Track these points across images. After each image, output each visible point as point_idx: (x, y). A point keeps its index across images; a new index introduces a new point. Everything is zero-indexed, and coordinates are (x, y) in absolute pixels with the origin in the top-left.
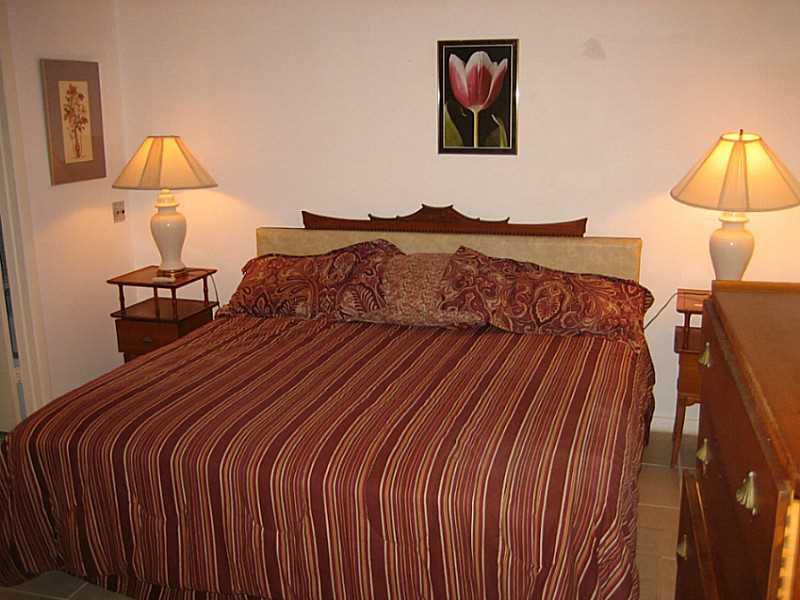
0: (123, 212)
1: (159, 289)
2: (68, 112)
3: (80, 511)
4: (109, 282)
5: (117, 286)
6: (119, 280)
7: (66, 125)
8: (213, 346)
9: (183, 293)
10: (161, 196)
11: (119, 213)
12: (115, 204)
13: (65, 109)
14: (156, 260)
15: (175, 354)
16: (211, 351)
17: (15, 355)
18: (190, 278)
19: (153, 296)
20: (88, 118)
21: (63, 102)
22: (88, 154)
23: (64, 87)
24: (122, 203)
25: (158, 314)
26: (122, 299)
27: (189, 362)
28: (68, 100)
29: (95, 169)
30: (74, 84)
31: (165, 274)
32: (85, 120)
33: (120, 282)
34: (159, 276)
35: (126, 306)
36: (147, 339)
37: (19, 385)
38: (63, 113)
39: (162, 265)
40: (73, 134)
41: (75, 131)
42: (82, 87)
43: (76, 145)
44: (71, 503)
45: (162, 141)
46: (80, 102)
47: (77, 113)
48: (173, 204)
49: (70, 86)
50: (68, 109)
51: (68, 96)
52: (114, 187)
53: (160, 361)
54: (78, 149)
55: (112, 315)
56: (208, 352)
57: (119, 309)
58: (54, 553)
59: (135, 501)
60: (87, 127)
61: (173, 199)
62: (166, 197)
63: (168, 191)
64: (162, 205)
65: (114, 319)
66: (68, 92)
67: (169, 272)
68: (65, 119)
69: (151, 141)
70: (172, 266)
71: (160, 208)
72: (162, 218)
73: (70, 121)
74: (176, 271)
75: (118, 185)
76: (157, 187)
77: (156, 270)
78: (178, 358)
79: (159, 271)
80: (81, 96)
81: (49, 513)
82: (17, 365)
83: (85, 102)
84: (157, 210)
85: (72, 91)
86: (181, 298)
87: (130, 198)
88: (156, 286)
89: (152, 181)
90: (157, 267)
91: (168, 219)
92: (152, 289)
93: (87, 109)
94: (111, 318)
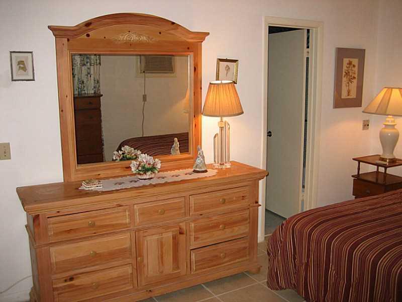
0: (368, 125)
1: (380, 167)
2: (346, 74)
3: (307, 265)
4: (354, 159)
5: (357, 162)
6: (358, 159)
7: (344, 79)
8: (398, 201)
9: (390, 171)
10: (387, 119)
11: (366, 125)
12: (364, 121)
13: (345, 72)
14: (380, 152)
15: (375, 201)
16: (396, 203)
17: (303, 187)
18: (397, 164)
19: (376, 170)
20: (356, 76)
21: (345, 68)
22: (353, 95)
23: (346, 61)
24: (368, 121)
25: (377, 180)
26: (359, 169)
27: (381, 207)
28: (347, 67)
29: (356, 102)
30: (351, 60)
31: (383, 159)
32: (354, 78)
33: (359, 160)
34: (380, 160)
35: (360, 173)
36: (368, 191)
37: (303, 201)
38: (344, 74)
39: (383, 155)
40: (347, 85)
41: (348, 83)
42: (355, 61)
43: (349, 90)
44: (304, 261)
45: (392, 91)
46: (353, 69)
47: (351, 74)
48: (393, 124)
49: (349, 61)
50: (347, 72)
51: (348, 66)
52: (363, 112)
53: (367, 203)
54: (349, 92)
55: (353, 176)
56: (394, 204)
57: (356, 174)
58: (293, 281)
59: (333, 268)
60: (355, 81)
61: (394, 121)
62: (390, 120)
63: (391, 116)
64: (387, 123)
65: (353, 178)
66: (348, 64)
67: (386, 159)
68: (344, 77)
69: (386, 89)
70: (388, 156)
71: (386, 125)
72: (387, 131)
73: (347, 78)
74: (389, 159)
75: (366, 111)
76: (385, 114)
77: (379, 157)
78: (376, 204)
79: (381, 158)
80: (354, 66)
81: (294, 262)
82: (303, 191)
83: (356, 69)
84: (384, 126)
85: (350, 63)
86: (389, 173)
87: (373, 118)
88: (378, 165)
89: (383, 111)
90: (380, 155)
91: (389, 131)
92: (376, 167)
93: (356, 72)
94: (351, 177)
